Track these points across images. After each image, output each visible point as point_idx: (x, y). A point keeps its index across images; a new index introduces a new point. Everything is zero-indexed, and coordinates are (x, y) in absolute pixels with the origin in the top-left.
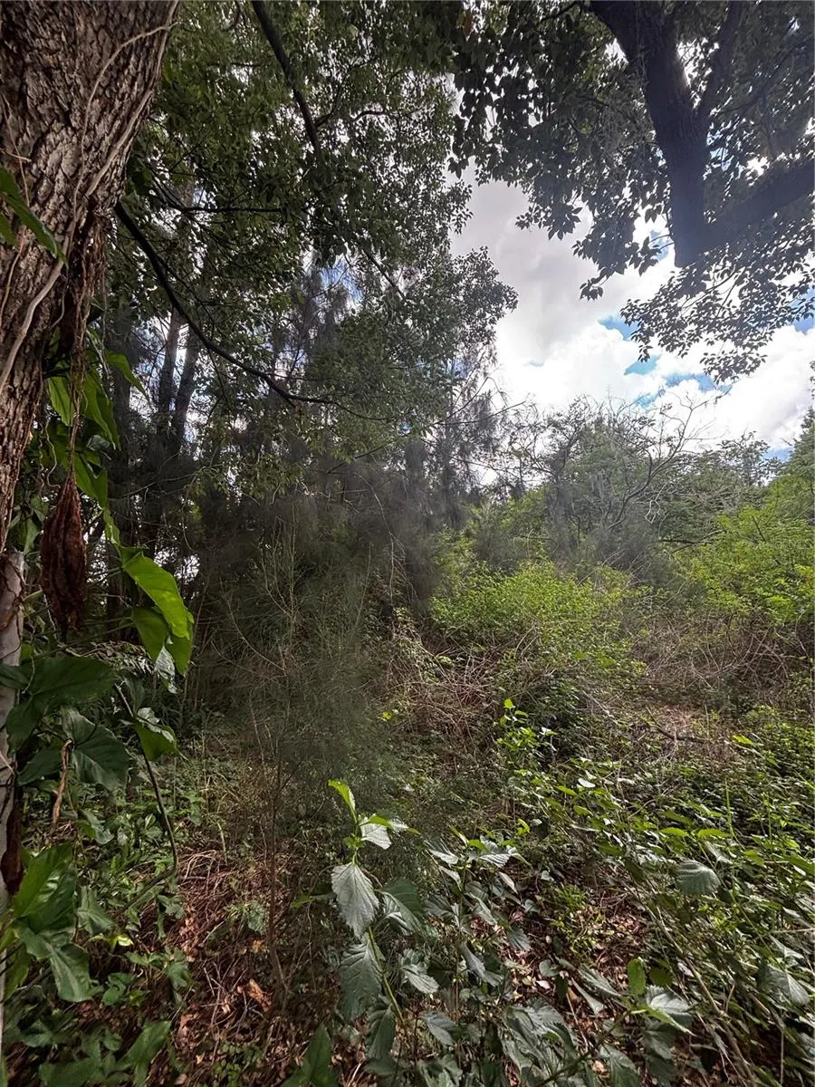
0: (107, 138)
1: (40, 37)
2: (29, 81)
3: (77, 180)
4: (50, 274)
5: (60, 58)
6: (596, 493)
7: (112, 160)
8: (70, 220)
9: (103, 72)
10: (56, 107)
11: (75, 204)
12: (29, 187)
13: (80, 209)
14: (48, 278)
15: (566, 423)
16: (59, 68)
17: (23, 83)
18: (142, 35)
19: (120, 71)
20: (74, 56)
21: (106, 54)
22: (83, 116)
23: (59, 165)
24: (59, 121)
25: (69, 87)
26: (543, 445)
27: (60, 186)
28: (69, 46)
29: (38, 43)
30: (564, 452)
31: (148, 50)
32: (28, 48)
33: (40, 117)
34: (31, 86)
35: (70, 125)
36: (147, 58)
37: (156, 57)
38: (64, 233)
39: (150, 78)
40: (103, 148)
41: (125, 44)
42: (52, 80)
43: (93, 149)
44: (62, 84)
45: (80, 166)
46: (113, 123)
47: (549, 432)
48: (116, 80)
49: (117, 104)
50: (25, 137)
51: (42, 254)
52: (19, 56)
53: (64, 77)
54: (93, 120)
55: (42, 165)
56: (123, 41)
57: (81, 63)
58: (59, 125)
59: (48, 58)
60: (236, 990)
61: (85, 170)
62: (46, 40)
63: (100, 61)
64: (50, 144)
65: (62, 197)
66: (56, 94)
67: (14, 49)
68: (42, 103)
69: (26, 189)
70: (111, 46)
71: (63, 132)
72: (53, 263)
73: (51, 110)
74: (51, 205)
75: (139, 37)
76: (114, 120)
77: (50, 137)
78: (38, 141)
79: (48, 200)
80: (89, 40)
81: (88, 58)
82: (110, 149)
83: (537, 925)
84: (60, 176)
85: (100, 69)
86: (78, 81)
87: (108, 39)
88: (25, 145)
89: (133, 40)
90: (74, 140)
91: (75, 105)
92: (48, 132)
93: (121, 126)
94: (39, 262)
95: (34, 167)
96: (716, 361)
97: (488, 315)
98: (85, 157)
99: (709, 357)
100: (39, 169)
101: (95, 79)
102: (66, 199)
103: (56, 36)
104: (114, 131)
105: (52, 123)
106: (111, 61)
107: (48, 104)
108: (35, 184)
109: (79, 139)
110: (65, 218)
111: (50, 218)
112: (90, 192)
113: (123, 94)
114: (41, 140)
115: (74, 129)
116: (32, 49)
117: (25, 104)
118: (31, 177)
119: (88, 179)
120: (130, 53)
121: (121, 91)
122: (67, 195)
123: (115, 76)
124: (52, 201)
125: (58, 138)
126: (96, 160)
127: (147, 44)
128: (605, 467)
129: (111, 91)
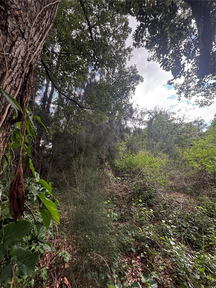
0: (37, 41)
1: (14, 4)
2: (9, 21)
3: (26, 58)
4: (15, 93)
5: (21, 12)
6: (159, 132)
7: (38, 49)
8: (23, 72)
9: (37, 17)
10: (19, 31)
11: (25, 66)
12: (8, 63)
13: (27, 68)
14: (14, 95)
15: (152, 112)
16: (21, 16)
17: (7, 22)
18: (51, 4)
19: (43, 17)
20: (27, 12)
21: (38, 10)
22: (29, 34)
23: (19, 53)
24: (20, 37)
25: (24, 23)
26: (146, 118)
27: (20, 61)
28: (25, 7)
29: (13, 6)
30: (151, 120)
31: (53, 9)
32: (9, 8)
33: (13, 35)
34: (10, 23)
35: (24, 38)
36: (52, 11)
37: (55, 11)
38: (21, 77)
39: (52, 19)
40: (36, 45)
41: (45, 7)
42: (18, 21)
43: (32, 46)
44: (22, 22)
45: (27, 52)
46: (39, 36)
47: (148, 114)
48: (41, 20)
49: (41, 28)
50: (7, 44)
51: (12, 87)
52: (6, 12)
53: (22, 19)
54: (33, 35)
55: (13, 54)
56: (44, 6)
57: (29, 14)
58: (20, 38)
59: (17, 12)
60: (60, 279)
61: (29, 54)
62: (16, 5)
63: (36, 13)
64: (17, 45)
65: (20, 65)
66: (19, 26)
67: (3, 9)
68: (14, 30)
69: (7, 64)
70: (40, 8)
71: (22, 40)
72: (16, 89)
73: (17, 32)
74: (16, 68)
75: (50, 4)
76: (40, 34)
77: (17, 43)
78: (12, 44)
79: (15, 67)
80: (32, 5)
81: (32, 12)
82: (38, 45)
83: (144, 261)
84: (20, 57)
85: (36, 16)
86: (28, 21)
87: (39, 5)
88: (7, 47)
89: (48, 6)
90: (26, 43)
91: (26, 30)
92: (16, 41)
93: (42, 36)
94: (11, 90)
95: (10, 55)
96: (199, 102)
97: (135, 83)
98: (29, 49)
99: (197, 100)
100: (12, 56)
101: (34, 20)
102: (22, 65)
103: (20, 4)
104: (39, 38)
105: (17, 37)
106: (40, 13)
107: (16, 30)
108: (10, 62)
109: (27, 43)
110: (21, 72)
111: (15, 73)
112: (30, 62)
113: (43, 25)
114: (13, 44)
115: (25, 39)
116: (11, 8)
117: (7, 31)
118: (8, 59)
119: (30, 57)
120: (47, 10)
121: (43, 24)
122: (22, 64)
123: (41, 19)
124: (16, 67)
125: (20, 43)
126: (33, 49)
127: (52, 7)
128: (162, 125)
129: (39, 24)
